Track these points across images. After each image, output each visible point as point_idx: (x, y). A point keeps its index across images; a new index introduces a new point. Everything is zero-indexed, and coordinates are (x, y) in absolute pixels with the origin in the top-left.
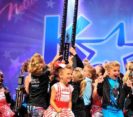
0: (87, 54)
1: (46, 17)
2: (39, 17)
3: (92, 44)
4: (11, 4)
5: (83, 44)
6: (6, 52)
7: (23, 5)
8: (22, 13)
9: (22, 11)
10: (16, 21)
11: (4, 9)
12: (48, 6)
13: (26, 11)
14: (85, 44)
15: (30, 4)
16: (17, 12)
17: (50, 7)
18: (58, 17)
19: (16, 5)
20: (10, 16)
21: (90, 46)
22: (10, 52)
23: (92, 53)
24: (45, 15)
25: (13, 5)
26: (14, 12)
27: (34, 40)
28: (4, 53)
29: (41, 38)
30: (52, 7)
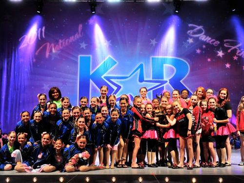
0: (115, 88)
1: (79, 56)
2: (73, 56)
3: (120, 80)
4: (48, 44)
5: (111, 80)
6: (45, 85)
7: (59, 45)
8: (59, 52)
9: (58, 50)
10: (53, 59)
11: (41, 47)
12: (81, 47)
13: (62, 51)
14: (113, 80)
15: (65, 44)
16: (54, 51)
17: (83, 48)
18: (90, 57)
19: (53, 45)
20: (47, 54)
21: (117, 81)
22: (48, 85)
23: (119, 88)
24: (78, 54)
25: (50, 45)
26: (51, 51)
27: (69, 75)
28: (43, 86)
29: (76, 74)
30: (85, 48)
